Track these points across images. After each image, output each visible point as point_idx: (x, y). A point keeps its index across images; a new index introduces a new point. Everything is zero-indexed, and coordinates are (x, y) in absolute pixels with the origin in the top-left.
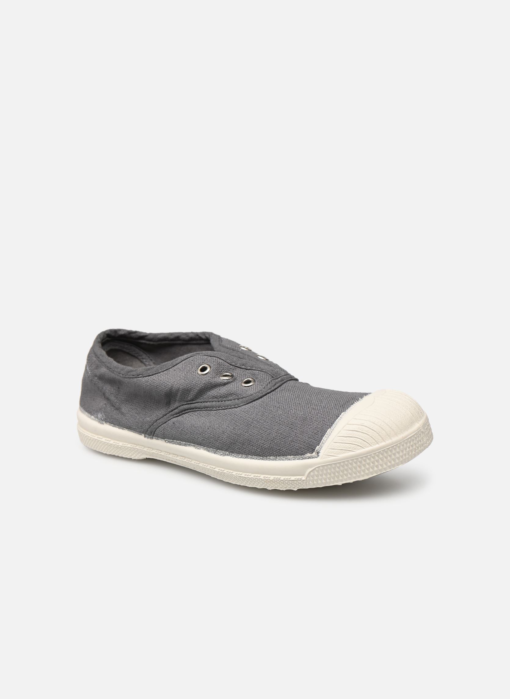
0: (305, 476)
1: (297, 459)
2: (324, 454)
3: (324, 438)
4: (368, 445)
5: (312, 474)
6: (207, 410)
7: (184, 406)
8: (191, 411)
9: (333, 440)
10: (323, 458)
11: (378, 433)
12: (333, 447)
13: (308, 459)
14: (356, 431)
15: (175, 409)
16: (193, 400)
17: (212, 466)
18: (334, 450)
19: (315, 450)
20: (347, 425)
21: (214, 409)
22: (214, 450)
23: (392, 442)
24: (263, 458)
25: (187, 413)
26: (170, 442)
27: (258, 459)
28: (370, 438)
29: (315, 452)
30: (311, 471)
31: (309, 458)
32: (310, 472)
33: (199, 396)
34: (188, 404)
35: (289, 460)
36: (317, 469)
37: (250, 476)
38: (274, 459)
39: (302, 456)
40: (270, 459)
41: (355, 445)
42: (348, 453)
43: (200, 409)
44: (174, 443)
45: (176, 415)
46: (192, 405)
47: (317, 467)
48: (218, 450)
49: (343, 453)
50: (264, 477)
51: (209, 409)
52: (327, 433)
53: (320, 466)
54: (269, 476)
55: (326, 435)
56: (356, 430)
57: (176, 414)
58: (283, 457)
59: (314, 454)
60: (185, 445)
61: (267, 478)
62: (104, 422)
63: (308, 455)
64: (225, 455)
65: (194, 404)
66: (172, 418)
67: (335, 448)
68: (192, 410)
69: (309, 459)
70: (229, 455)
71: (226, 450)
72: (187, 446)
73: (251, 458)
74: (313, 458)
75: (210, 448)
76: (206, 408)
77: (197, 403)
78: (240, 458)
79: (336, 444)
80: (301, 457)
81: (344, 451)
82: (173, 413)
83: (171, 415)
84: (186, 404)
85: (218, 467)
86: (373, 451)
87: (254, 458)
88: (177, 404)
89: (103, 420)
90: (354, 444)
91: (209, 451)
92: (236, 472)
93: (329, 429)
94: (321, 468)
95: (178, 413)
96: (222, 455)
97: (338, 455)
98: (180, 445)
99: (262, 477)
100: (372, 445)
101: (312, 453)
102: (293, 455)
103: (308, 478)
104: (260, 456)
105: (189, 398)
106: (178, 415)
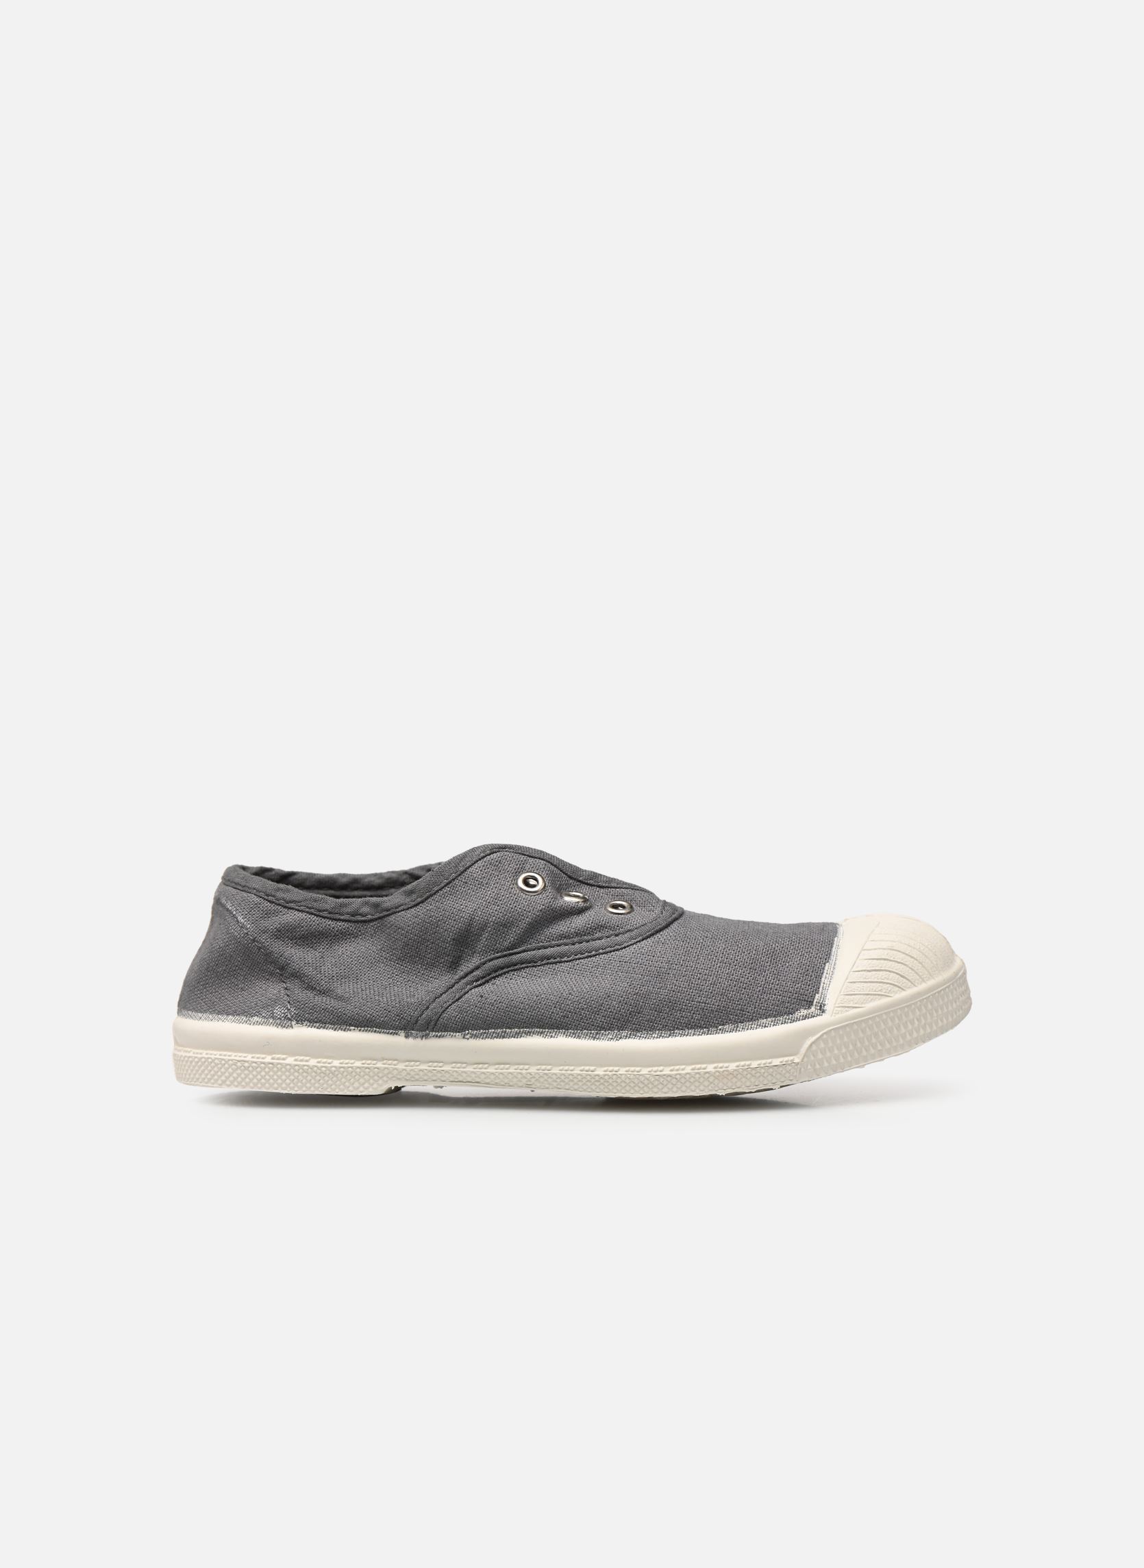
0: (798, 1056)
1: (782, 1023)
2: (837, 1005)
3: (823, 979)
4: (910, 984)
5: (814, 1047)
6: (547, 964)
7: (496, 962)
8: (509, 971)
9: (847, 979)
10: (835, 1013)
11: (920, 963)
12: (851, 991)
13: (802, 1019)
14: (885, 959)
15: (472, 971)
16: (514, 946)
17: (587, 1068)
18: (853, 996)
19: (813, 1002)
20: (863, 952)
21: (565, 959)
22: (591, 1033)
23: (944, 980)
24: (708, 1031)
25: (501, 975)
26: (476, 1036)
27: (699, 1035)
28: (910, 971)
29: (814, 1006)
30: (813, 1043)
31: (805, 1017)
32: (811, 1045)
33: (528, 937)
34: (505, 956)
35: (765, 1026)
36: (825, 1036)
37: (683, 1069)
38: (733, 1030)
39: (791, 1016)
40: (723, 1031)
41: (888, 985)
42: (879, 999)
43: (532, 963)
44: (486, 1037)
45: (479, 983)
46: (514, 957)
47: (825, 1033)
48: (602, 1032)
49: (870, 1002)
50: (715, 1068)
51: (552, 960)
52: (825, 971)
53: (831, 1030)
54: (726, 1065)
55: (825, 974)
56: (883, 957)
57: (477, 981)
58: (751, 1023)
59: (813, 1009)
60: (517, 1035)
61: (721, 1068)
62: (294, 1023)
63: (804, 1012)
64: (621, 1038)
65: (518, 956)
66: (471, 989)
67: (855, 993)
68: (512, 968)
69: (805, 1019)
70: (629, 1037)
71: (621, 1028)
72: (521, 1036)
73: (681, 1035)
74: (814, 1016)
75: (581, 1030)
76: (547, 960)
77: (524, 951)
78: (657, 1037)
79: (855, 984)
80: (788, 1019)
81: (872, 997)
82: (469, 978)
83: (467, 984)
84: (500, 957)
85: (602, 1066)
86: (919, 994)
87: (688, 1033)
88: (475, 961)
89: (290, 1020)
90: (888, 983)
91: (579, 1037)
92: (650, 1069)
93: (827, 964)
94: (833, 1033)
95: (483, 978)
96: (612, 1039)
97: (863, 1006)
98: (504, 1037)
99: (710, 1068)
100: (916, 984)
101: (809, 1008)
102: (770, 1016)
103: (805, 1060)
104: (701, 1027)
105: (506, 944)
106: (484, 980)
